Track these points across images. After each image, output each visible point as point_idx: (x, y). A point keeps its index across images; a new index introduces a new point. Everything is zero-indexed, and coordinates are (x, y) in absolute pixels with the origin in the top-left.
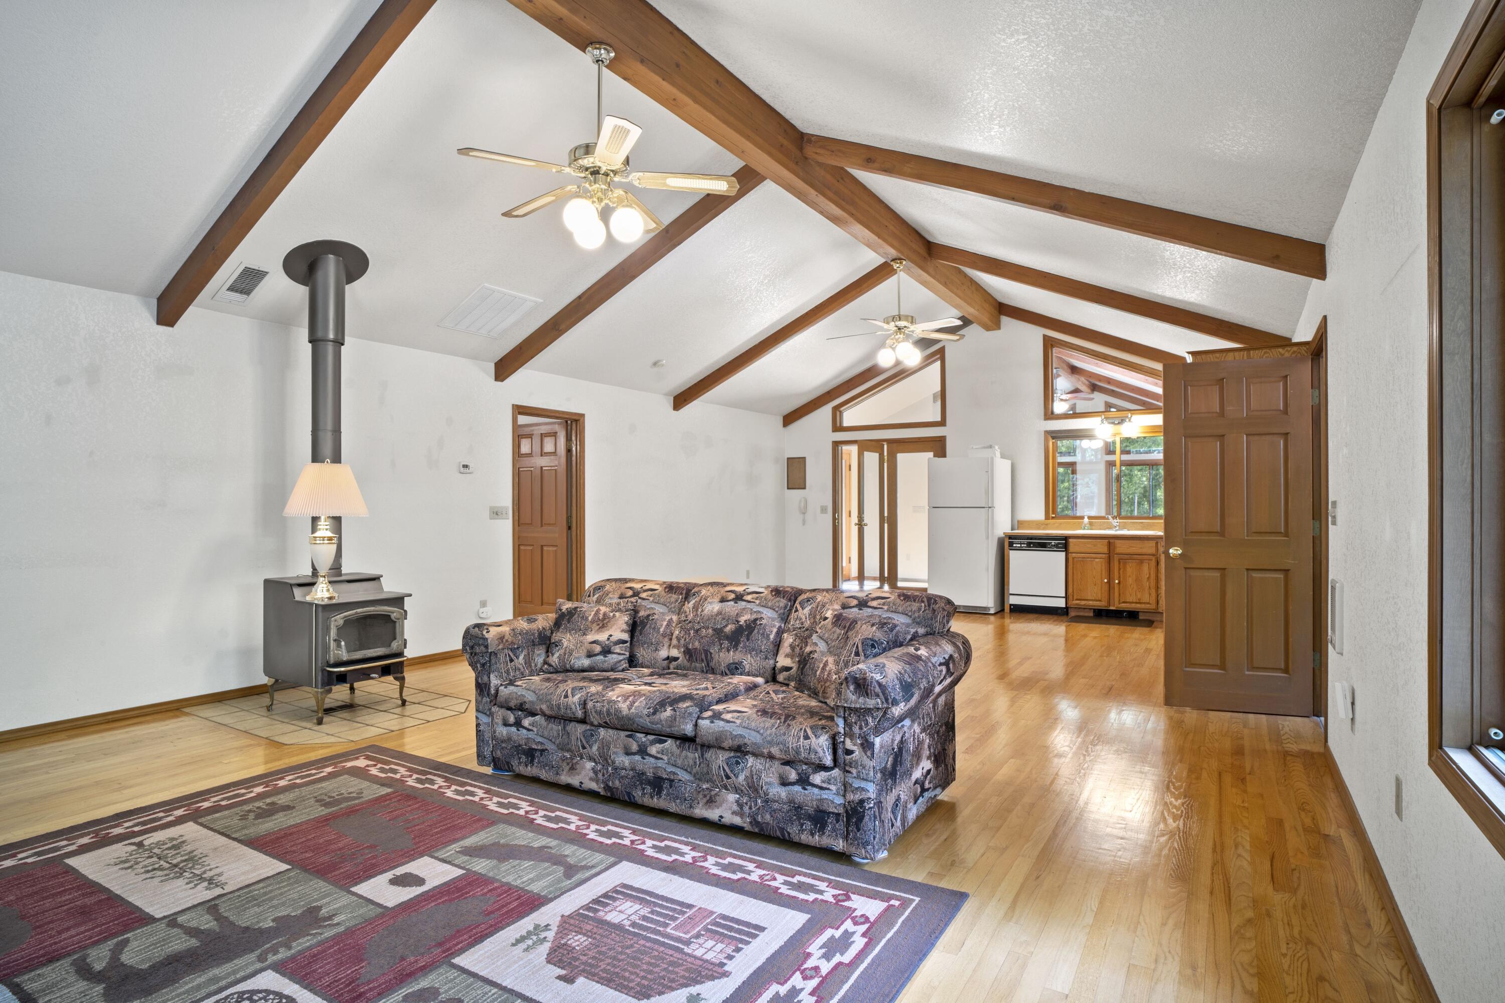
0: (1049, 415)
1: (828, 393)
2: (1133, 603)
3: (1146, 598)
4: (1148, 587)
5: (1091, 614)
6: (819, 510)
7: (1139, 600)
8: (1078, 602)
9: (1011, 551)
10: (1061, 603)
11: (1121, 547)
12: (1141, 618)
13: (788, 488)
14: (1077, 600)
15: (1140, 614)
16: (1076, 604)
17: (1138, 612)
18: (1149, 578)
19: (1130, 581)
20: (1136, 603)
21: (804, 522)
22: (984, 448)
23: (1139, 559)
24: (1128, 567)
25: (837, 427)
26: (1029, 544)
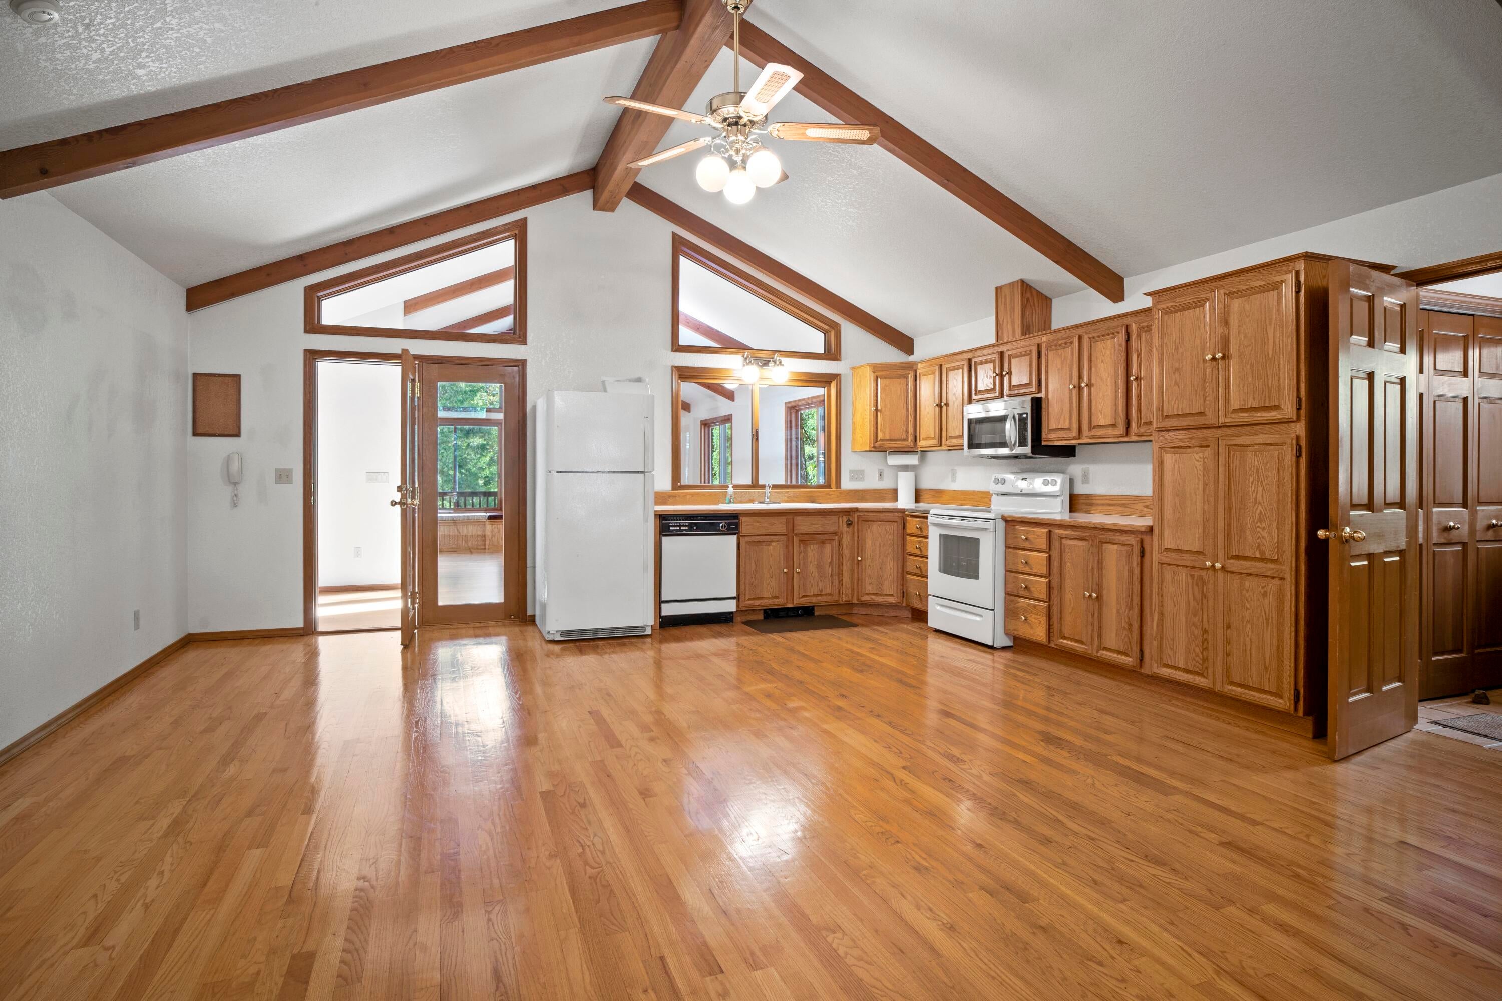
0: (677, 348)
1: (301, 258)
2: (814, 595)
3: (828, 589)
4: (830, 574)
5: (761, 617)
6: (271, 477)
7: (821, 591)
8: (751, 602)
9: (664, 538)
10: (730, 606)
11: (804, 526)
12: (816, 613)
13: (195, 434)
14: (750, 599)
15: (816, 609)
16: (749, 606)
17: (813, 607)
18: (831, 563)
19: (812, 567)
20: (818, 595)
21: (235, 501)
22: (630, 381)
23: (821, 538)
24: (809, 549)
25: (313, 325)
26: (691, 526)
